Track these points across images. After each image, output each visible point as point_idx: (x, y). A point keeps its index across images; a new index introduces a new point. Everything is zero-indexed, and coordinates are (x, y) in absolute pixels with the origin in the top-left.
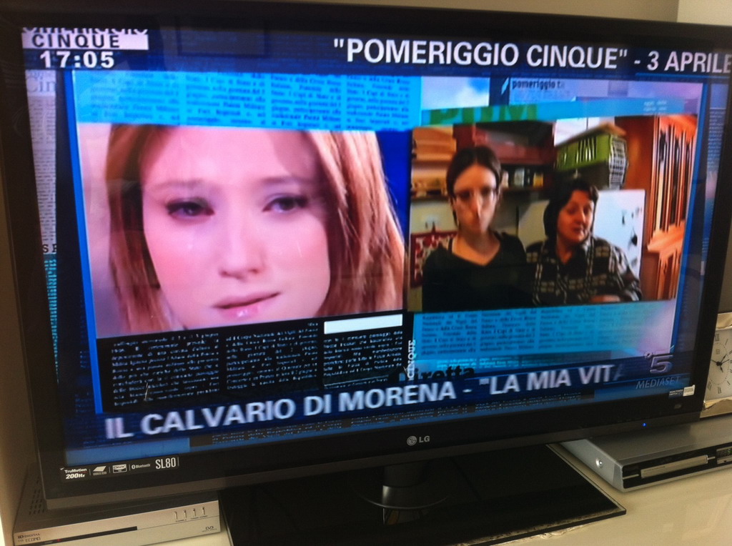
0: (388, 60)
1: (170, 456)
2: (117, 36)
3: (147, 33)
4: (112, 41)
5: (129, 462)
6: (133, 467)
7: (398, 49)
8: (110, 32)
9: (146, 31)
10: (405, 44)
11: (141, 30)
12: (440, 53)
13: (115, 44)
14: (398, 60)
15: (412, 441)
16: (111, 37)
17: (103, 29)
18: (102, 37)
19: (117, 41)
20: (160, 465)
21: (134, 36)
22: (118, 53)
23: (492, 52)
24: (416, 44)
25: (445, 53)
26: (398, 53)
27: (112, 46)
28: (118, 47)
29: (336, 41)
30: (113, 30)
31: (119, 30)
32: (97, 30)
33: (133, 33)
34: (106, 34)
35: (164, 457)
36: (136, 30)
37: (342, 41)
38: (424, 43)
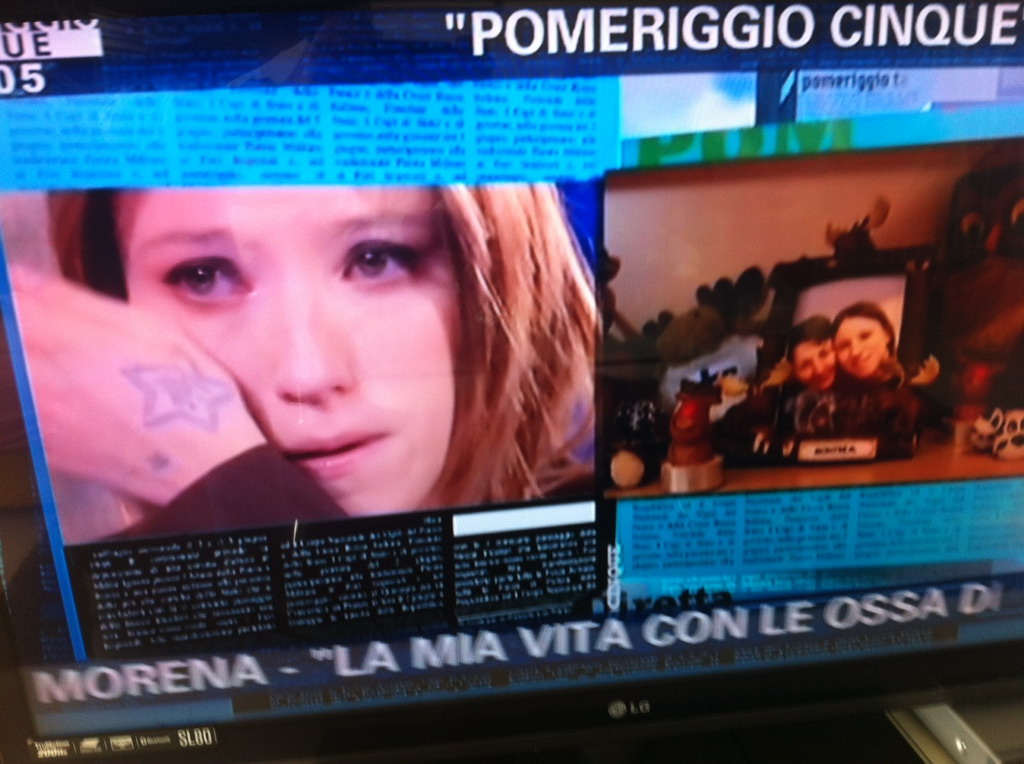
0: (553, 48)
1: (201, 726)
2: (45, 35)
3: (97, 27)
4: (37, 45)
5: (135, 733)
6: (143, 741)
7: (571, 27)
8: (33, 28)
9: (95, 22)
10: (586, 15)
11: (87, 21)
12: (654, 30)
13: (43, 49)
14: (571, 46)
15: (617, 709)
16: (36, 37)
17: (19, 24)
18: (20, 38)
19: (45, 44)
20: (185, 739)
21: (75, 32)
22: (51, 65)
23: (761, 23)
24: (606, 14)
25: (665, 29)
26: (571, 33)
27: (38, 53)
28: (48, 53)
29: (449, 18)
30: (38, 24)
31: (48, 23)
32: (9, 25)
33: (74, 27)
34: (25, 31)
35: (191, 727)
36: (77, 22)
37: (461, 18)
38: (623, 12)
